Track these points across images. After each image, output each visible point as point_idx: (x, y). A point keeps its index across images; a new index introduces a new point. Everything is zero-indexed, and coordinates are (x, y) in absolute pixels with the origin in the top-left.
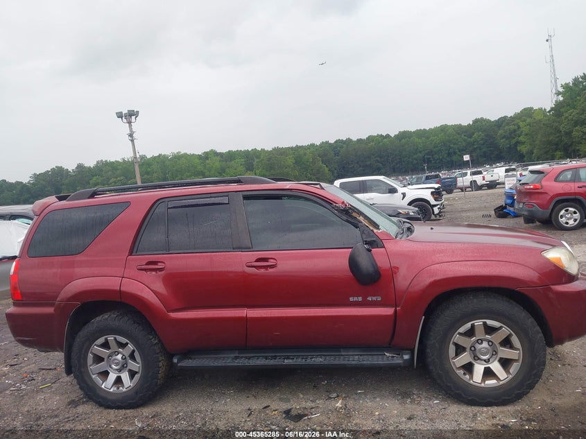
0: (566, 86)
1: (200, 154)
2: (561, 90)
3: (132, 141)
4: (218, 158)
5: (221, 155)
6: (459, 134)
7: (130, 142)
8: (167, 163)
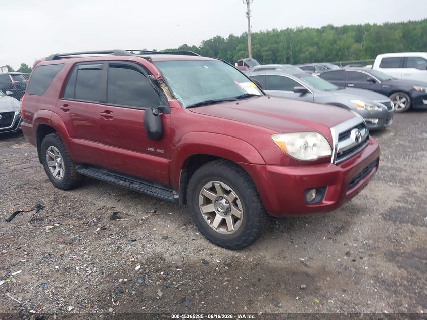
1: (319, 28)
3: (248, 18)
4: (333, 32)
5: (336, 29)
7: (247, 18)
8: (292, 35)
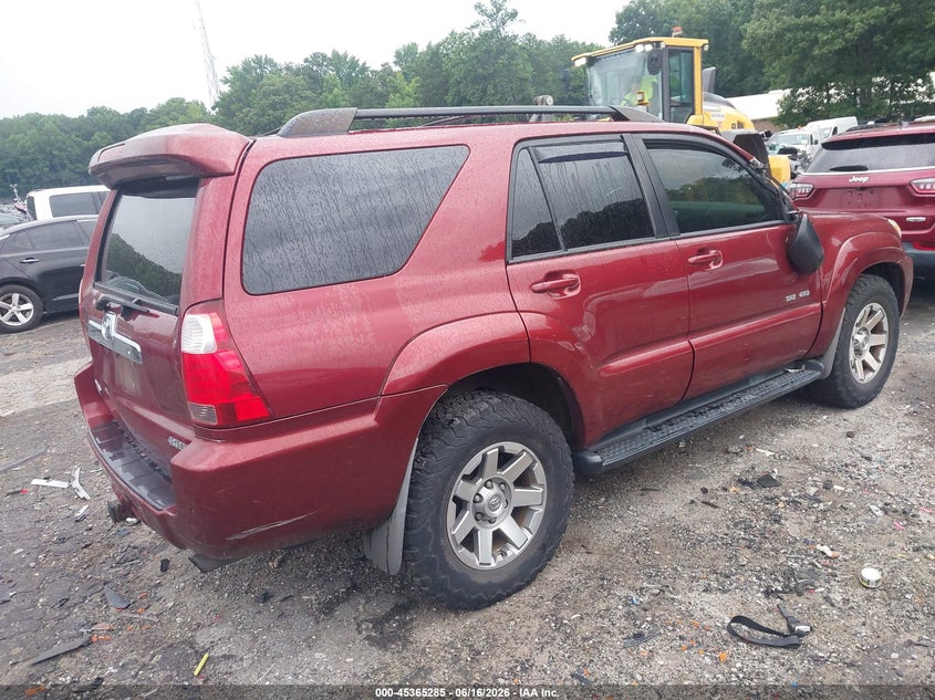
0: (233, 71)
2: (229, 76)
6: (66, 132)
